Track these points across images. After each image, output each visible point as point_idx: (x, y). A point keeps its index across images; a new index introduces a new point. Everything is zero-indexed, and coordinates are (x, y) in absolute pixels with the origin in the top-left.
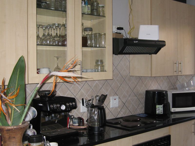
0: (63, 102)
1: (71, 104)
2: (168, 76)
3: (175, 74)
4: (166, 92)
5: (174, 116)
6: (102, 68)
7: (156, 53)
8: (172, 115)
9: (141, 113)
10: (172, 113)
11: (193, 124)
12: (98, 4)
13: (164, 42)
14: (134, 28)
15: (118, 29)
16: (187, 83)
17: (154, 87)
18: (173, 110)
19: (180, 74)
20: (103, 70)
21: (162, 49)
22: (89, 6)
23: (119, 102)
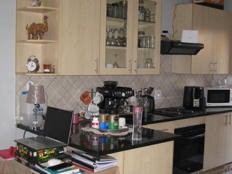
0: (124, 91)
1: (129, 92)
2: (204, 75)
3: (211, 73)
4: (203, 88)
5: (209, 110)
6: (151, 65)
7: (195, 54)
8: (207, 109)
9: (180, 106)
10: (207, 107)
11: (225, 117)
12: (150, 12)
13: (203, 45)
14: (177, 31)
15: (164, 32)
16: (221, 81)
17: (192, 83)
18: (208, 104)
19: (215, 73)
20: (152, 67)
21: (201, 50)
22: (143, 14)
23: (162, 95)
